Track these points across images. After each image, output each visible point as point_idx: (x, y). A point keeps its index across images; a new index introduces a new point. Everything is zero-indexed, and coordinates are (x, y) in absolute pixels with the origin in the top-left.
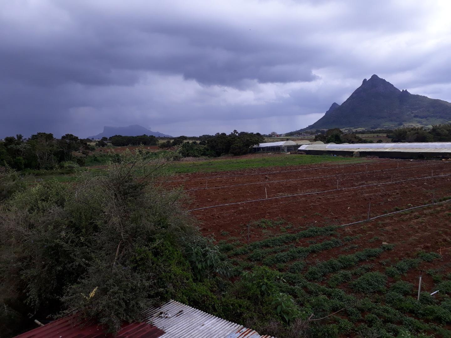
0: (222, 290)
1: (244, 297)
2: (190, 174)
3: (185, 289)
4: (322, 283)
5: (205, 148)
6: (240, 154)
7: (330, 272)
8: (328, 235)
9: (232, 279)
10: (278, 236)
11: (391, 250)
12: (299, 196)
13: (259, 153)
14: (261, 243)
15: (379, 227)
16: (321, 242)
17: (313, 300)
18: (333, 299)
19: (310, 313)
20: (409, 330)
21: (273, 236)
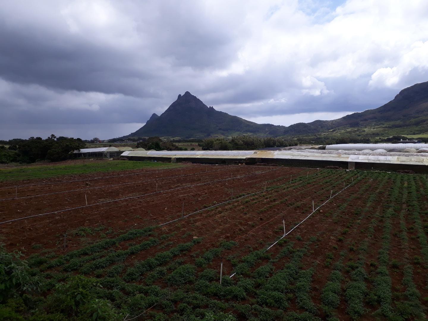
0: (31, 308)
4: (140, 282)
5: (16, 153)
6: (59, 160)
7: (147, 271)
8: (147, 235)
9: (45, 294)
10: (97, 242)
11: (200, 243)
12: (121, 201)
13: (80, 159)
14: (78, 252)
15: (191, 223)
16: (139, 243)
17: (130, 300)
18: (149, 295)
19: (126, 314)
20: (213, 311)
21: (92, 243)
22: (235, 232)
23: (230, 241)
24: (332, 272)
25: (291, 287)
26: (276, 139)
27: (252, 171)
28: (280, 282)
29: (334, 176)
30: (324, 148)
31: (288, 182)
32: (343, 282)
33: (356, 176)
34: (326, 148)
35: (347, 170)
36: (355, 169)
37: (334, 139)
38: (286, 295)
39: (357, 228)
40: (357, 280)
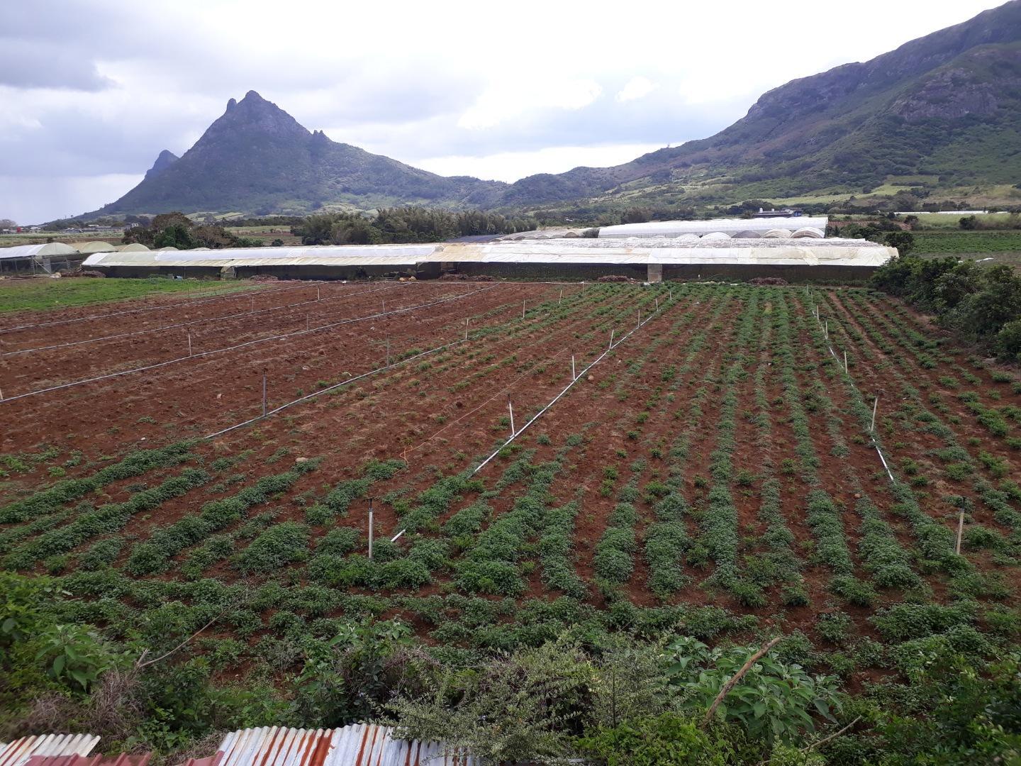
4: (169, 575)
7: (185, 547)
8: (175, 463)
10: (44, 489)
11: (314, 470)
12: (96, 382)
15: (287, 428)
16: (158, 484)
17: (146, 618)
18: (195, 603)
19: (139, 650)
20: (356, 620)
21: (30, 494)
22: (399, 439)
23: (389, 461)
24: (617, 506)
25: (527, 546)
26: (487, 214)
27: (434, 296)
28: (506, 539)
29: (617, 298)
30: (594, 235)
31: (518, 317)
32: (638, 525)
33: (665, 296)
34: (600, 234)
35: (645, 284)
36: (663, 280)
37: (616, 212)
38: (519, 564)
39: (666, 408)
40: (668, 520)
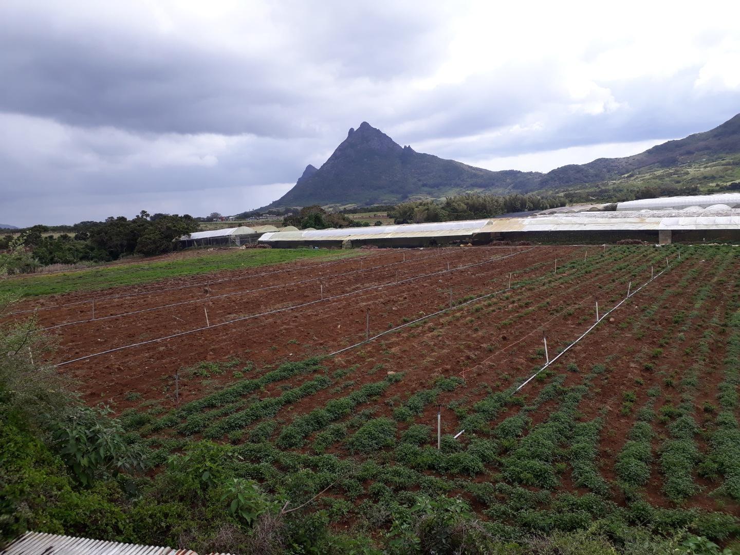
0: (132, 495)
1: (172, 497)
2: (57, 296)
3: (56, 506)
4: (304, 450)
5: (87, 246)
6: (157, 253)
7: (315, 430)
8: (310, 372)
9: (151, 473)
10: (230, 386)
11: (399, 381)
12: (264, 316)
13: (191, 249)
14: (200, 403)
15: (382, 350)
16: (299, 385)
17: (289, 479)
18: (320, 471)
19: (284, 501)
20: (429, 495)
21: (222, 388)
22: (459, 362)
23: (452, 378)
24: (635, 423)
25: (561, 451)
26: (526, 196)
27: (485, 257)
28: (543, 444)
29: (633, 257)
30: (614, 209)
31: (551, 272)
32: (655, 441)
33: (674, 255)
34: (617, 208)
35: (657, 245)
36: (672, 243)
37: (632, 191)
38: (554, 465)
39: (677, 346)
40: (681, 437)
